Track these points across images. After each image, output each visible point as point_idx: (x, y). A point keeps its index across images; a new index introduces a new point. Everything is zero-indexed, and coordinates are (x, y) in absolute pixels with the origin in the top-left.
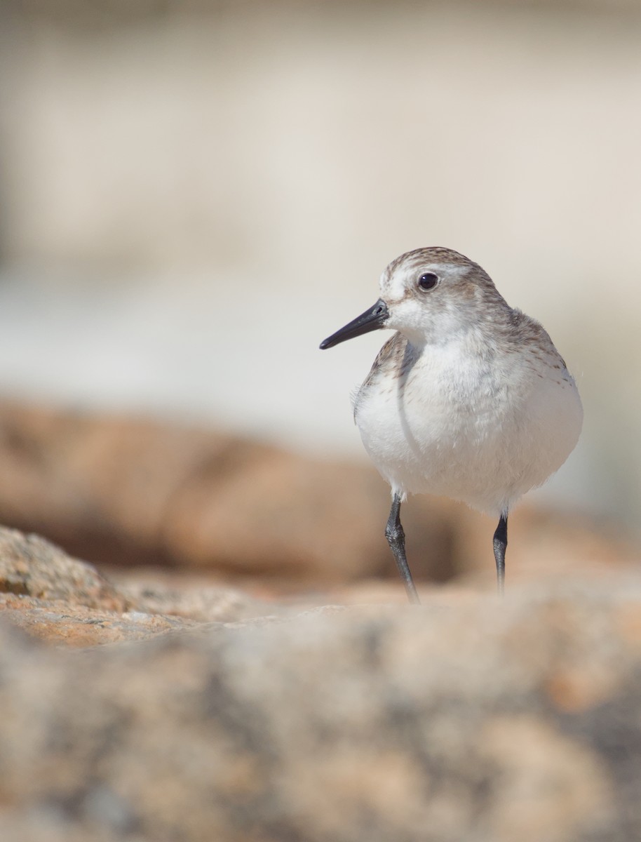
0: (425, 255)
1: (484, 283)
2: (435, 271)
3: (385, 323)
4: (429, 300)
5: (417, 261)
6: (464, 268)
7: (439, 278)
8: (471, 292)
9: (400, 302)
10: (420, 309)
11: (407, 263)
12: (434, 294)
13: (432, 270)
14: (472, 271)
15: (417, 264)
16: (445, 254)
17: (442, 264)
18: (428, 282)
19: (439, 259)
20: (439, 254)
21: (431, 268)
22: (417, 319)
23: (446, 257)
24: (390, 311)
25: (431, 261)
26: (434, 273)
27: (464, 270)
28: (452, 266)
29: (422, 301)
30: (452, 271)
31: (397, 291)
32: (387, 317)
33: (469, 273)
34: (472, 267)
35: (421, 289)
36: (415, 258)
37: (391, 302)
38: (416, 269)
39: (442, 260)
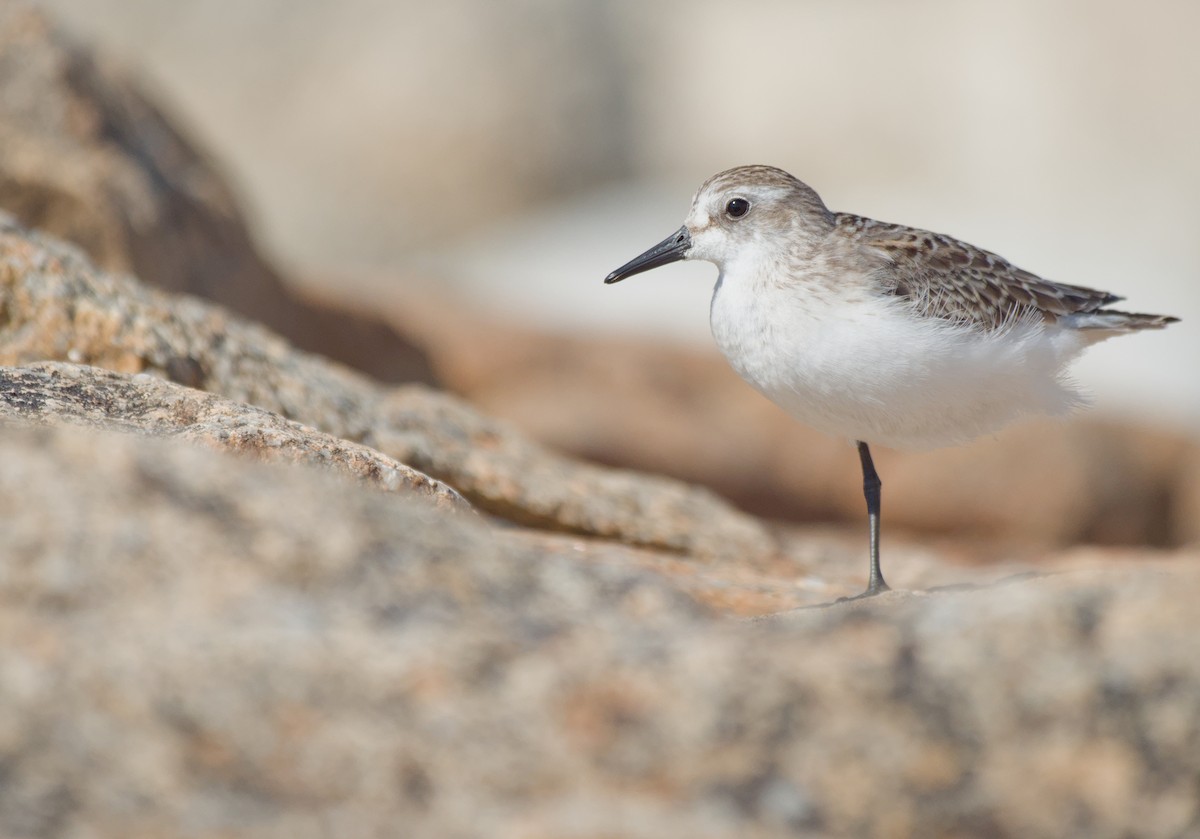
0: (735, 176)
1: (807, 207)
2: (745, 195)
3: (685, 254)
4: (735, 228)
5: (726, 183)
6: (781, 191)
7: (750, 203)
8: (786, 219)
9: (704, 230)
10: (724, 239)
11: (715, 185)
12: (743, 222)
13: (741, 194)
14: (793, 194)
15: (722, 189)
16: (761, 174)
17: (753, 187)
18: (738, 209)
19: (750, 181)
20: (753, 175)
21: (742, 191)
22: (722, 250)
23: (761, 178)
24: (692, 240)
25: (740, 183)
26: (744, 199)
27: (780, 193)
28: (766, 188)
29: (728, 230)
30: (766, 196)
31: (701, 218)
32: (689, 247)
33: (788, 197)
34: (792, 189)
35: (728, 216)
36: (723, 180)
37: (695, 229)
38: (721, 194)
39: (752, 183)
